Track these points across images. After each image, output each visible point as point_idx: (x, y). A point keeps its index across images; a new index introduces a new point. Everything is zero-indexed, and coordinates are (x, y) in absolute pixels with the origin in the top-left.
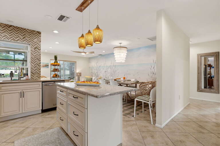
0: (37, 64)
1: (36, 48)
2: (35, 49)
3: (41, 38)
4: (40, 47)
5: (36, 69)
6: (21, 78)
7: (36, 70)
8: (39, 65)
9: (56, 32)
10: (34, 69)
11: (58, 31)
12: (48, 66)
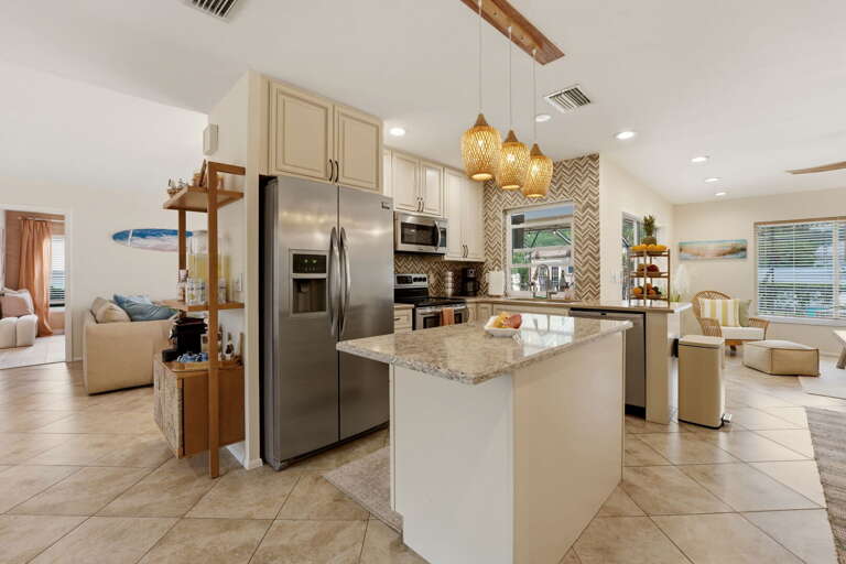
0: (591, 254)
1: (588, 205)
2: (584, 209)
3: (601, 170)
4: (598, 200)
5: (588, 270)
6: (550, 294)
7: (588, 274)
8: (594, 258)
9: (625, 135)
10: (583, 270)
11: (633, 131)
12: (744, 250)
